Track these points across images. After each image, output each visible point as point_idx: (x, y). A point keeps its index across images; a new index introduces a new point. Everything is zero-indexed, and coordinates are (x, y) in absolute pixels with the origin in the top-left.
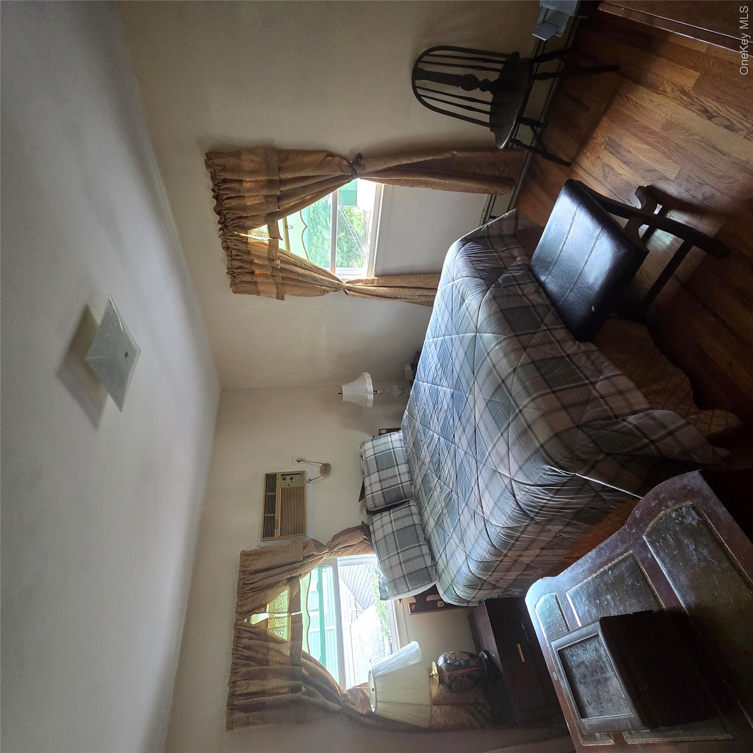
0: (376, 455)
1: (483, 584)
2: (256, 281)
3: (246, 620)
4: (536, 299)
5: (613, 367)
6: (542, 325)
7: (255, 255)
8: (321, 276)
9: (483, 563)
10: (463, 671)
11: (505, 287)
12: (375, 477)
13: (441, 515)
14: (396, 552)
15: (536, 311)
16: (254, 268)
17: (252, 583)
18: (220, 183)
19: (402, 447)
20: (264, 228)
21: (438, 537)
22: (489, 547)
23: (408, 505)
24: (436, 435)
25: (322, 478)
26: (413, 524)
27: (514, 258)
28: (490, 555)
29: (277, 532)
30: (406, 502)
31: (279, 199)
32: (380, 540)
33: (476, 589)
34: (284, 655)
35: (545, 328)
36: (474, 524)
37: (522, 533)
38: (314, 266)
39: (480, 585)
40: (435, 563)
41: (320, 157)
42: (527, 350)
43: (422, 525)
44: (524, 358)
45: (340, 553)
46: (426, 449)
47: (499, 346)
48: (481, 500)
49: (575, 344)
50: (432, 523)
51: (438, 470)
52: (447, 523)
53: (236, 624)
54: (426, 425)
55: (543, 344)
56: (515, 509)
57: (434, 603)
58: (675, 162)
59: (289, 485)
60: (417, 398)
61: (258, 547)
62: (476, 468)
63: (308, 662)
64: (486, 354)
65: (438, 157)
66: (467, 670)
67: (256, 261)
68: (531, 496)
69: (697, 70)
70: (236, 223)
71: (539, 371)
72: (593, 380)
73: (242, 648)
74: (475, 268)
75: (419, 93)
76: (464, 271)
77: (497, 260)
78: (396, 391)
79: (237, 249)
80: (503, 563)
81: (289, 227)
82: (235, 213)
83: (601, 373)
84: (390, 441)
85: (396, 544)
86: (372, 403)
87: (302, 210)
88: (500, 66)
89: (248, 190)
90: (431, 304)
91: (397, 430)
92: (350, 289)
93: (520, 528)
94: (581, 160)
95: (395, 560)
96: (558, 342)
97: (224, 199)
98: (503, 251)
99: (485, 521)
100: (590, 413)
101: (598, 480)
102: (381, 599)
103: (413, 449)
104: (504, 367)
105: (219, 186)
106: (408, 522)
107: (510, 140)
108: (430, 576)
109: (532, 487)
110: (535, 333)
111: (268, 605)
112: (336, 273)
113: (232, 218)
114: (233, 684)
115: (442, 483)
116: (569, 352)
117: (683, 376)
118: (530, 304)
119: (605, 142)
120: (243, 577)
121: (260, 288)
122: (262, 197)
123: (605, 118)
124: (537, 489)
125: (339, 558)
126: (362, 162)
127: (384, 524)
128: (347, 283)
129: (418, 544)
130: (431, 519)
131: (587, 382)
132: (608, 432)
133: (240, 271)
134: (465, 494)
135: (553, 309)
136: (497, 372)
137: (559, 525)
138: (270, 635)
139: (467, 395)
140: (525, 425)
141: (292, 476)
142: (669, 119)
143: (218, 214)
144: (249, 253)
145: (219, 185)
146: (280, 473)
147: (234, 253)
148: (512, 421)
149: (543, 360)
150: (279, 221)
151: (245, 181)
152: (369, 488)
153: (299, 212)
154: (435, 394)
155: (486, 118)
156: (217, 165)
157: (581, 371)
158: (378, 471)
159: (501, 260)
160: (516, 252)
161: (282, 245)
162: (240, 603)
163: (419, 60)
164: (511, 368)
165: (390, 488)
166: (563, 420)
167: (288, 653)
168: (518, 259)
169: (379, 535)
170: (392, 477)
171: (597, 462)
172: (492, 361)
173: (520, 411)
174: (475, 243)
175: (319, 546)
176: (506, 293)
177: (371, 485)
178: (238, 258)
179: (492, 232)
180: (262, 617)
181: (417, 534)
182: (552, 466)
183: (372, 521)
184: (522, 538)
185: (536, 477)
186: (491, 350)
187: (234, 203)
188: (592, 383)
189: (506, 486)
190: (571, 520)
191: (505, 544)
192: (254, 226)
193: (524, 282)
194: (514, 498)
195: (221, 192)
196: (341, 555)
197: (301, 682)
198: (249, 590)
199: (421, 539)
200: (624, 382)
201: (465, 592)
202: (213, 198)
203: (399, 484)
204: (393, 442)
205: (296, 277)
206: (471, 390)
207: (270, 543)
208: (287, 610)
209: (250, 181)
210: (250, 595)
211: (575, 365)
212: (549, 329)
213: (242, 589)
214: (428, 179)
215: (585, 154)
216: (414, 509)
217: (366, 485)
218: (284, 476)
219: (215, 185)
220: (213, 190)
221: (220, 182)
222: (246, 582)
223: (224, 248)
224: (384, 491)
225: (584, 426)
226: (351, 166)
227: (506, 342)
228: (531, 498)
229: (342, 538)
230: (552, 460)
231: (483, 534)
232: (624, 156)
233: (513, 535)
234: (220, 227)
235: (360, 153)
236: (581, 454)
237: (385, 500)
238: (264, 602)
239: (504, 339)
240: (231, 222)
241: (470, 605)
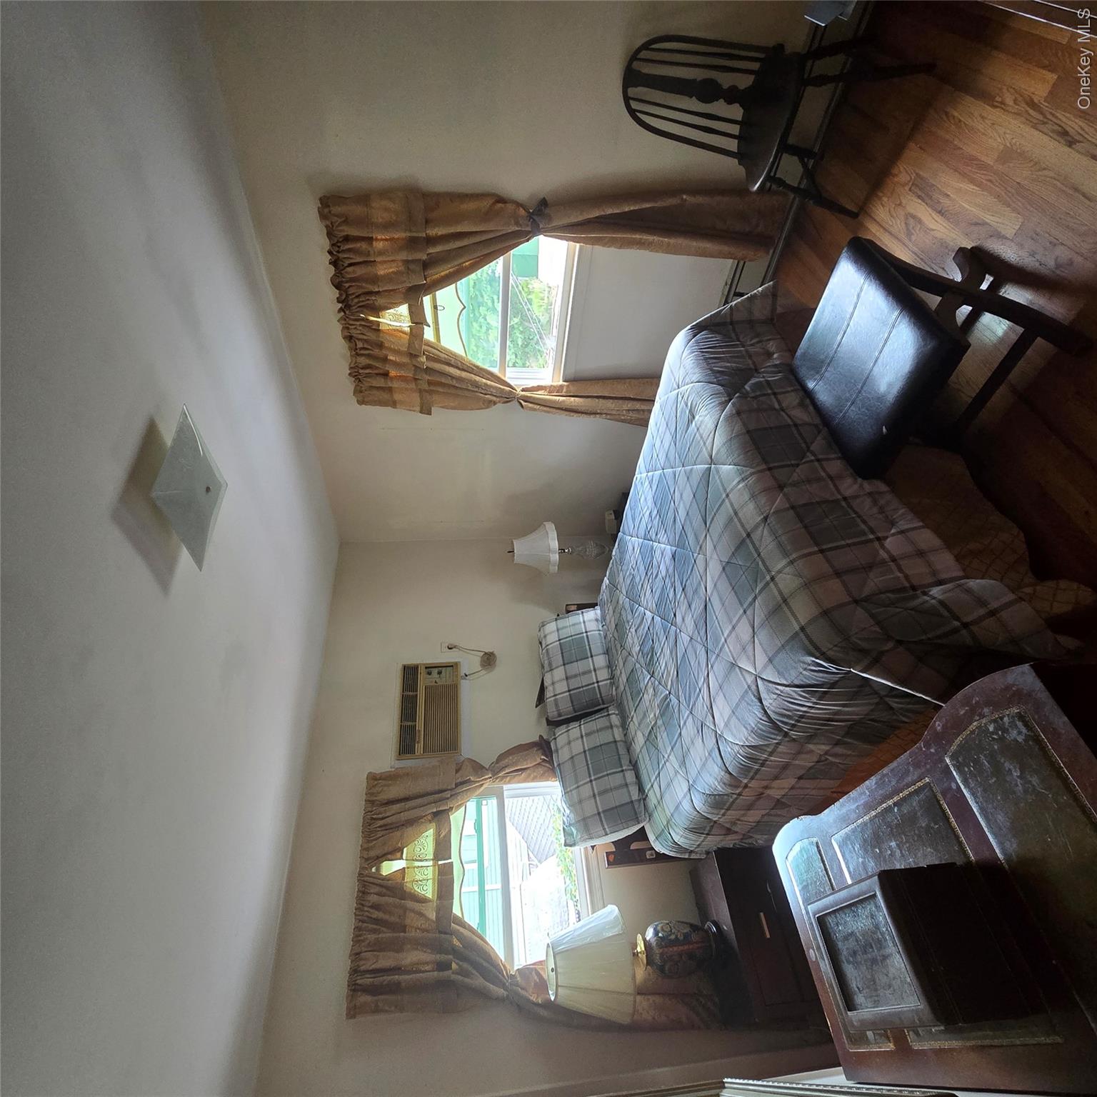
0: (562, 641)
1: (712, 827)
2: (391, 387)
3: (374, 870)
4: (800, 415)
5: (910, 516)
6: (808, 454)
7: (390, 349)
8: (484, 380)
9: (713, 797)
10: (681, 948)
11: (755, 398)
12: (559, 673)
13: (654, 728)
14: (588, 780)
15: (800, 434)
16: (388, 367)
17: (383, 819)
18: (340, 242)
19: (600, 630)
20: (403, 309)
21: (648, 759)
22: (723, 773)
23: (606, 714)
24: (648, 613)
25: (483, 672)
26: (613, 740)
27: (769, 355)
28: (723, 785)
29: (419, 747)
30: (603, 709)
31: (426, 265)
32: (566, 761)
33: (702, 834)
34: (427, 919)
35: (813, 458)
36: (701, 741)
37: (771, 754)
38: (474, 366)
39: (708, 828)
40: (644, 797)
41: (485, 204)
42: (785, 490)
43: (625, 742)
44: (779, 501)
45: (508, 778)
46: (634, 633)
47: (743, 484)
48: (711, 707)
49: (855, 482)
50: (640, 740)
51: (651, 665)
52: (663, 739)
53: (360, 874)
54: (634, 599)
55: (809, 481)
56: (761, 719)
57: (641, 852)
58: (1014, 210)
59: (436, 682)
60: (622, 560)
61: (391, 768)
62: (705, 660)
63: (462, 930)
64: (724, 496)
65: (659, 204)
66: (686, 947)
67: (391, 357)
68: (785, 701)
69: (1052, 71)
70: (363, 301)
71: (802, 521)
72: (879, 535)
73: (369, 907)
74: (711, 370)
75: (633, 107)
76: (695, 374)
77: (742, 357)
78: (592, 549)
79: (363, 339)
80: (741, 797)
81: (439, 308)
82: (361, 287)
83: (893, 524)
84: (582, 621)
85: (588, 768)
86: (557, 568)
87: (458, 283)
88: (755, 66)
89: (381, 253)
90: (644, 423)
91: (593, 606)
92: (527, 400)
93: (768, 747)
94: (873, 208)
95: (586, 791)
96: (831, 478)
97: (346, 265)
98: (752, 345)
99: (717, 737)
100: (875, 581)
101: (883, 678)
102: (565, 846)
103: (616, 634)
104: (750, 513)
105: (339, 247)
106: (605, 737)
107: (768, 178)
108: (636, 813)
109: (788, 689)
110: (798, 465)
111: (405, 849)
112: (507, 376)
113: (357, 294)
114: (356, 956)
115: (657, 682)
116: (848, 493)
117: (1016, 530)
118: (791, 423)
119: (909, 181)
120: (370, 809)
121: (397, 397)
122: (400, 264)
123: (912, 145)
124: (794, 691)
125: (505, 787)
126: (547, 211)
127: (571, 741)
128: (523, 390)
129: (620, 769)
130: (639, 734)
131: (871, 536)
132: (900, 610)
133: (367, 371)
134: (690, 697)
135: (825, 430)
136: (740, 520)
137: (824, 744)
138: (408, 890)
139: (695, 555)
140: (779, 598)
141: (440, 669)
142: (1008, 145)
143: (336, 288)
144: (381, 346)
145: (339, 244)
146: (424, 664)
147: (360, 345)
148: (760, 592)
149: (805, 505)
150: (424, 298)
151: (377, 239)
152: (551, 688)
153: (454, 285)
154: (648, 554)
155: (733, 145)
156: (335, 216)
157: (864, 522)
158: (564, 665)
159: (750, 357)
160: (772, 346)
161: (429, 334)
162: (366, 846)
163: (634, 57)
164: (760, 516)
165: (581, 689)
166: (835, 592)
167: (433, 916)
168: (775, 356)
169: (563, 755)
170: (584, 673)
171: (882, 653)
172: (732, 505)
173: (773, 579)
174: (712, 331)
175: (478, 768)
176: (755, 406)
177: (553, 684)
178: (367, 352)
179: (737, 317)
180: (398, 865)
181: (619, 755)
182: (817, 658)
183: (555, 735)
184: (771, 761)
185: (793, 673)
186: (732, 489)
187: (359, 271)
188: (878, 539)
189: (749, 687)
190: (843, 737)
191: (745, 770)
192: (388, 305)
193: (783, 390)
194: (759, 704)
195: (341, 255)
196: (509, 782)
197: (451, 957)
198: (379, 827)
200: (927, 538)
201: (686, 838)
202: (330, 263)
203: (593, 683)
204: (586, 624)
205: (449, 381)
206: (701, 548)
207: (409, 763)
208: (432, 857)
209: (382, 240)
210: (380, 834)
211: (856, 513)
212: (818, 460)
213: (369, 826)
214: (645, 237)
215: (880, 199)
216: (615, 720)
217: (546, 684)
218: (429, 668)
219: (333, 245)
220: (330, 252)
221: (341, 240)
222: (374, 817)
223: (345, 338)
224: (572, 692)
225: (865, 602)
226: (531, 218)
227: (754, 478)
228: (784, 704)
229: (511, 758)
230: (817, 648)
231: (713, 755)
232: (939, 202)
233: (758, 757)
234: (339, 307)
235: (544, 198)
236: (859, 642)
237: (573, 706)
238: (399, 845)
239: (752, 474)
240: (356, 300)
241: (693, 856)
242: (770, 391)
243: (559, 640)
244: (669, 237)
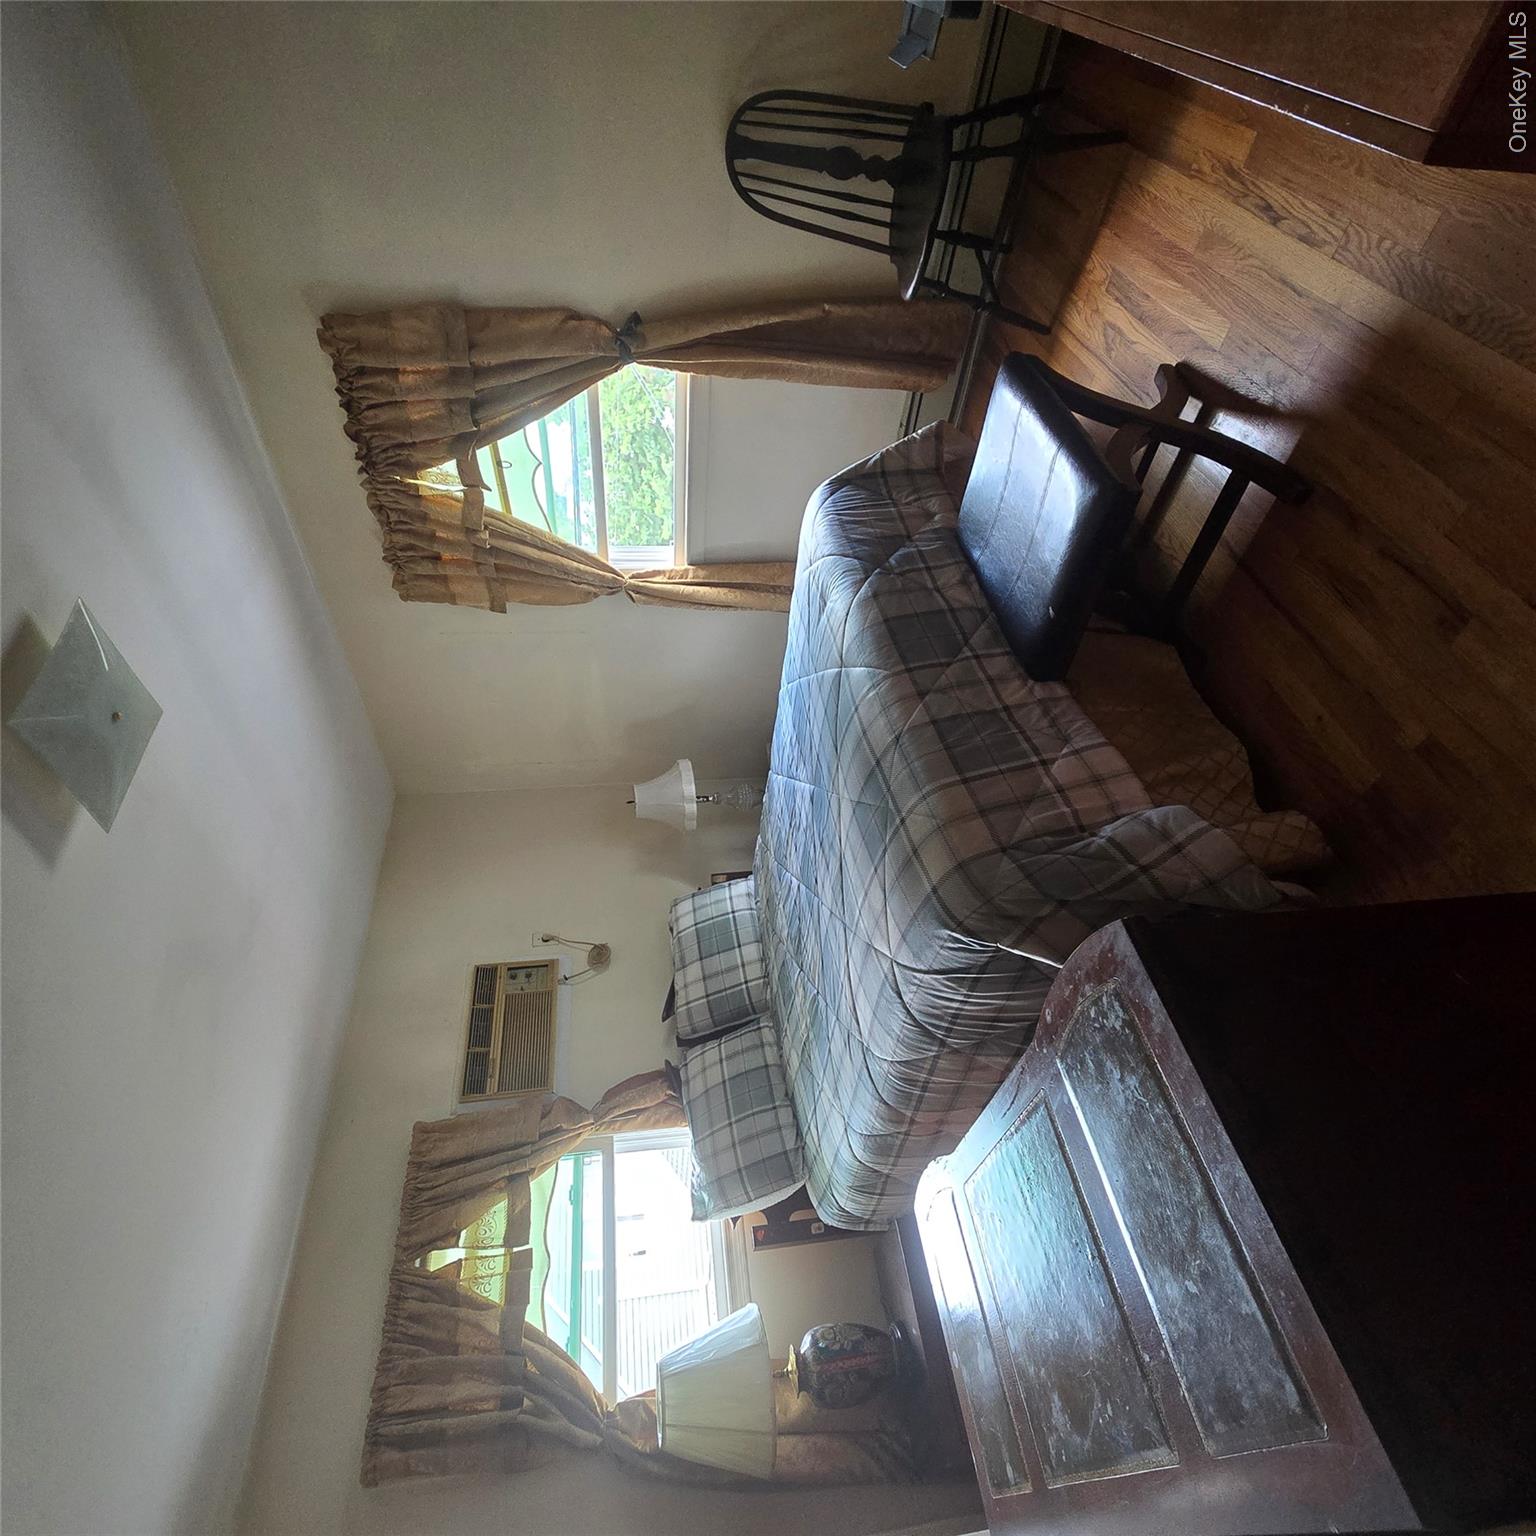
0: (699, 926)
1: (885, 1183)
2: (445, 576)
3: (417, 1263)
4: (961, 596)
5: (1091, 729)
6: (965, 649)
7: (438, 523)
8: (575, 564)
9: (873, 1139)
10: (848, 1363)
11: (901, 574)
12: (694, 971)
13: (807, 1044)
14: (727, 1122)
15: (957, 621)
16: (437, 548)
18: (353, 376)
19: (751, 909)
20: (450, 467)
21: (804, 1088)
22: (877, 1103)
23: (756, 1027)
24: (794, 880)
25: (592, 972)
26: (763, 1064)
27: (930, 516)
28: (882, 1122)
29: (492, 1084)
30: (752, 1021)
31: (475, 406)
32: (697, 1098)
33: (874, 1194)
34: (490, 1335)
35: (969, 654)
36: (849, 1058)
37: (931, 1073)
38: (560, 544)
39: (880, 1186)
40: (802, 1145)
41: (553, 321)
42: (927, 698)
43: (779, 1066)
44: (918, 714)
45: (618, 1124)
46: (782, 910)
47: (874, 692)
48: (855, 1008)
49: (1024, 685)
50: (795, 1061)
51: (799, 951)
52: (816, 1063)
53: (395, 1271)
54: (782, 864)
55: (960, 685)
56: (904, 1022)
57: (806, 1224)
58: (1220, 312)
59: (522, 989)
60: (770, 810)
61: (452, 1115)
62: (844, 941)
63: (537, 1347)
64: (853, 709)
65: (792, 317)
66: (854, 1362)
67: (440, 534)
68: (930, 994)
69: (1250, 126)
70: (392, 457)
71: (943, 741)
72: (1045, 756)
73: (405, 1318)
74: (847, 538)
75: (744, 186)
76: (827, 544)
77: (892, 520)
78: (745, 793)
79: (400, 510)
80: (910, 1138)
81: (504, 465)
82: (389, 438)
83: (1066, 740)
84: (728, 896)
85: (728, 1105)
86: (695, 823)
87: (528, 427)
88: (903, 130)
89: (410, 390)
91: (745, 875)
92: (638, 590)
93: (924, 1063)
94: (1067, 316)
95: (724, 1138)
96: (991, 680)
97: (363, 407)
98: (907, 504)
99: (865, 1051)
100: (1033, 819)
101: (1040, 956)
102: (693, 1219)
103: (767, 914)
104: (881, 732)
105: (351, 383)
106: (753, 1060)
107: (922, 281)
108: (791, 1170)
109: (927, 976)
110: (948, 665)
111: (463, 1234)
112: (611, 556)
113: (384, 447)
114: (380, 1392)
115: (805, 978)
116: (1010, 701)
117: (1236, 746)
118: (946, 607)
119: (1105, 279)
120: (415, 1175)
121: (456, 588)
122: (440, 405)
123: (1106, 232)
124: (936, 979)
125: (616, 1137)
126: (639, 329)
127: (708, 1066)
128: (633, 577)
129: (771, 1106)
130: (793, 1052)
131: (1034, 759)
132: (1059, 856)
133: (409, 554)
134: (834, 995)
135: (992, 617)
136: (869, 744)
137: (997, 1055)
138: (462, 1292)
139: (830, 795)
140: (909, 849)
141: (529, 970)
142: (1209, 226)
143: (352, 439)
144: (424, 518)
145: (350, 379)
146: (506, 964)
147: (394, 517)
148: (891, 840)
149: (954, 718)
150: (478, 452)
151: (405, 372)
152: (683, 993)
153: (522, 430)
154: (792, 793)
155: (882, 236)
156: (343, 340)
157: (1028, 740)
158: (701, 959)
159: (902, 518)
160: (933, 505)
161: (492, 501)
162: (406, 1228)
163: (736, 119)
164: (891, 734)
165: (724, 993)
166: (977, 836)
167: (495, 1327)
168: (936, 518)
169: (696, 1087)
170: (729, 970)
171: (1041, 919)
172: (861, 723)
173: (903, 821)
174: (858, 487)
175: (575, 1111)
176: (900, 585)
177: (686, 986)
178: (404, 527)
179: (891, 466)
180: (451, 1255)
181: (770, 1085)
182: (953, 931)
183: (686, 1060)
184: (934, 1082)
185: (930, 954)
186: (862, 700)
187: (384, 416)
188: (1044, 763)
189: (886, 977)
190: (1022, 1044)
191: (903, 1097)
192: (428, 462)
193: (939, 564)
194: (900, 1001)
195: (354, 394)
196: (620, 1130)
197: (520, 1388)
198: (425, 1201)
199: (779, 1094)
200: (1109, 760)
201: (853, 1201)
202: (341, 406)
203: (741, 984)
204: (734, 900)
205: (525, 566)
206: (834, 784)
207: (477, 1107)
208: (501, 1242)
209: (413, 372)
210: (425, 1212)
211: (1018, 726)
212: (977, 657)
213: (412, 1199)
214: (774, 362)
215: (1075, 303)
216: (768, 1035)
217: (677, 988)
218: (513, 970)
219: (341, 381)
220: (338, 390)
221: (353, 373)
222: (419, 1186)
223: (372, 508)
224: (711, 998)
225: (1017, 849)
226: (618, 339)
227: (889, 681)
228: (927, 999)
229: (624, 1094)
230: (953, 917)
231: (863, 1078)
232: (1139, 306)
233: (915, 1078)
234: (360, 466)
235: (636, 313)
236: (1004, 905)
237: (712, 1017)
238: (454, 1226)
239: (885, 678)
240: (383, 456)
241: (871, 1228)
242: (922, 565)
243: (696, 925)
244: (808, 360)
